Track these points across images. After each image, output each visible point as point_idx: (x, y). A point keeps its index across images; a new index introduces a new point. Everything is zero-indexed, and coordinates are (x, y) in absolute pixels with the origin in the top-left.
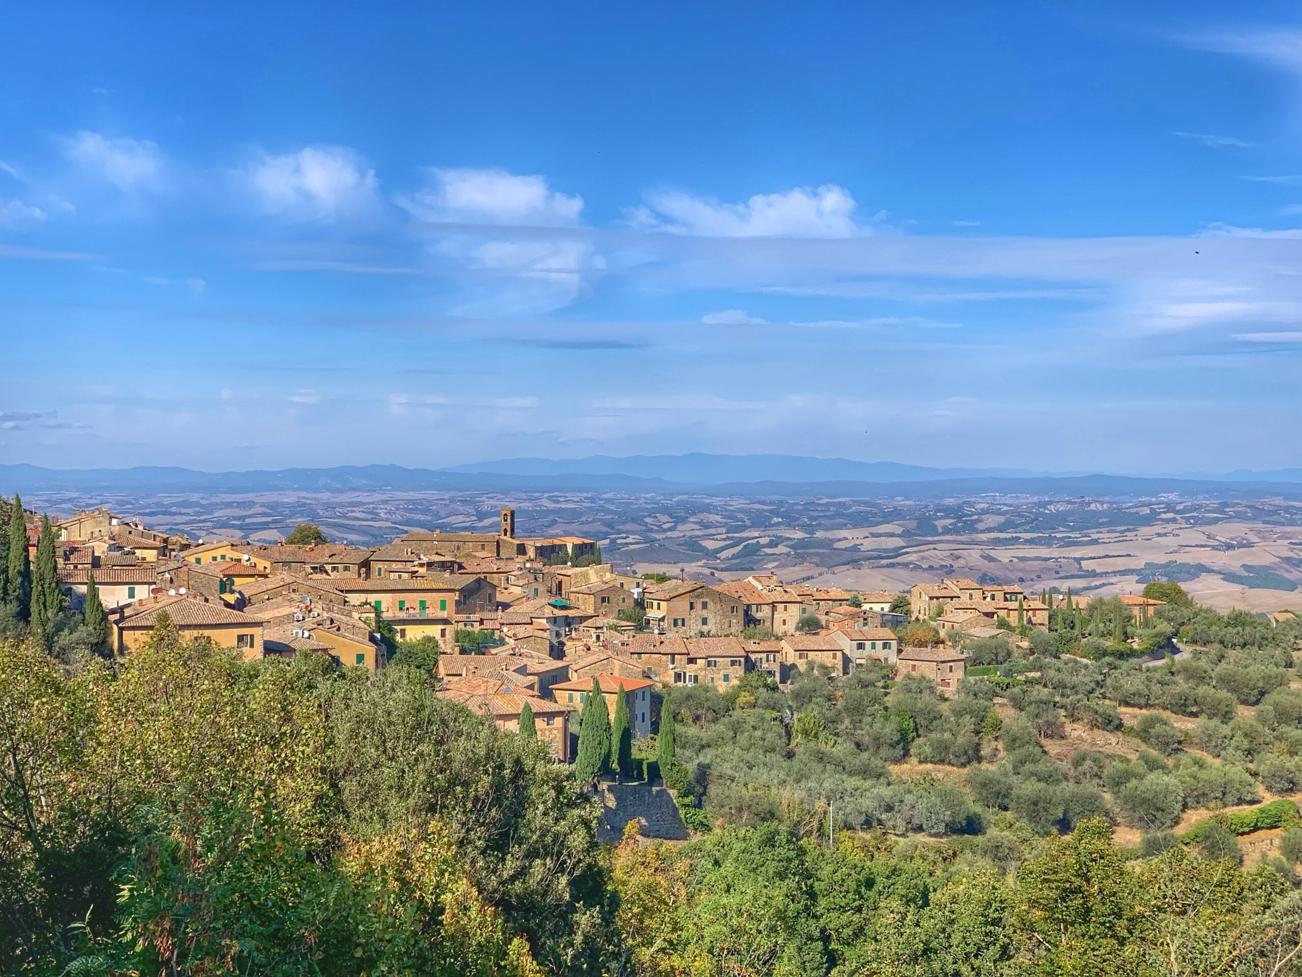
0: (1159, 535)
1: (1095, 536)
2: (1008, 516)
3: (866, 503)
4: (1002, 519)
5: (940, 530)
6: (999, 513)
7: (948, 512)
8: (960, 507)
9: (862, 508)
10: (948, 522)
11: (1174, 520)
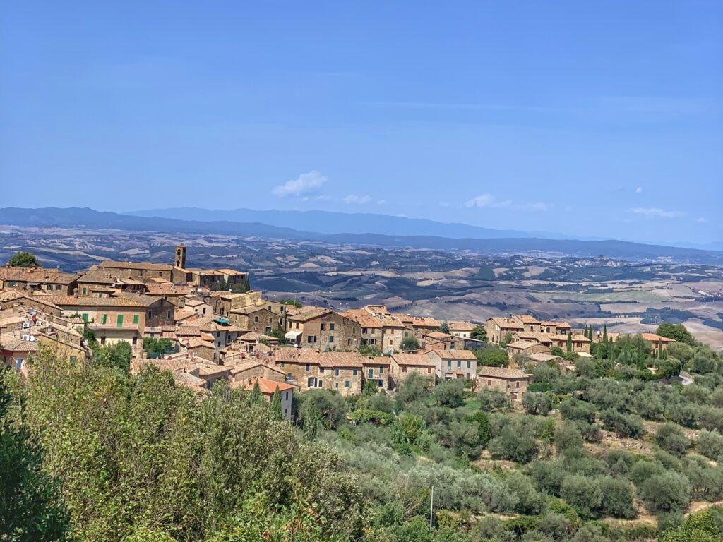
0: (657, 288)
1: (610, 286)
2: (547, 268)
3: (442, 253)
4: (541, 270)
5: (497, 276)
6: (541, 265)
7: (503, 262)
8: (512, 259)
9: (439, 257)
10: (502, 270)
11: (668, 277)
